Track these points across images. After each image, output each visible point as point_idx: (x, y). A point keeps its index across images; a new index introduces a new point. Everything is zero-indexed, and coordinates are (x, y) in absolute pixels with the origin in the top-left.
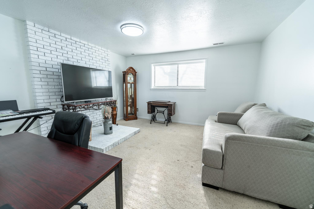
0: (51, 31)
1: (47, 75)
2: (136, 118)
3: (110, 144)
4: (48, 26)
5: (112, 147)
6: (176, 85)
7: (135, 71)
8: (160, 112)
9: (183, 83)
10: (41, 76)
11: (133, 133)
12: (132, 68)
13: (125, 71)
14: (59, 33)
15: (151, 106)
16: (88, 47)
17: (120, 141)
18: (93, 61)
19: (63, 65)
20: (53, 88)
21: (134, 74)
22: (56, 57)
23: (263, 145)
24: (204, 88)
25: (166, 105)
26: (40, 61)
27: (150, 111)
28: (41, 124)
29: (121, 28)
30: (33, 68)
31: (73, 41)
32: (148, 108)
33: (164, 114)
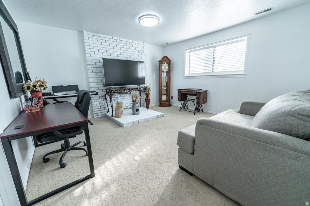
0: (99, 35)
1: (96, 68)
2: (170, 105)
3: (130, 122)
4: (96, 31)
5: (132, 124)
6: (212, 71)
7: (169, 59)
8: (191, 100)
9: (220, 69)
10: (93, 69)
11: (155, 116)
12: (166, 57)
13: (160, 60)
14: (104, 36)
15: (181, 93)
16: (126, 43)
17: (140, 121)
18: (130, 54)
19: (104, 59)
20: (100, 77)
21: (168, 63)
22: (102, 54)
23: (231, 134)
24: (243, 73)
25: (194, 93)
26: (92, 58)
27: (180, 98)
28: (93, 101)
29: (140, 19)
30: (88, 63)
31: (114, 40)
32: (178, 96)
33: (194, 102)
